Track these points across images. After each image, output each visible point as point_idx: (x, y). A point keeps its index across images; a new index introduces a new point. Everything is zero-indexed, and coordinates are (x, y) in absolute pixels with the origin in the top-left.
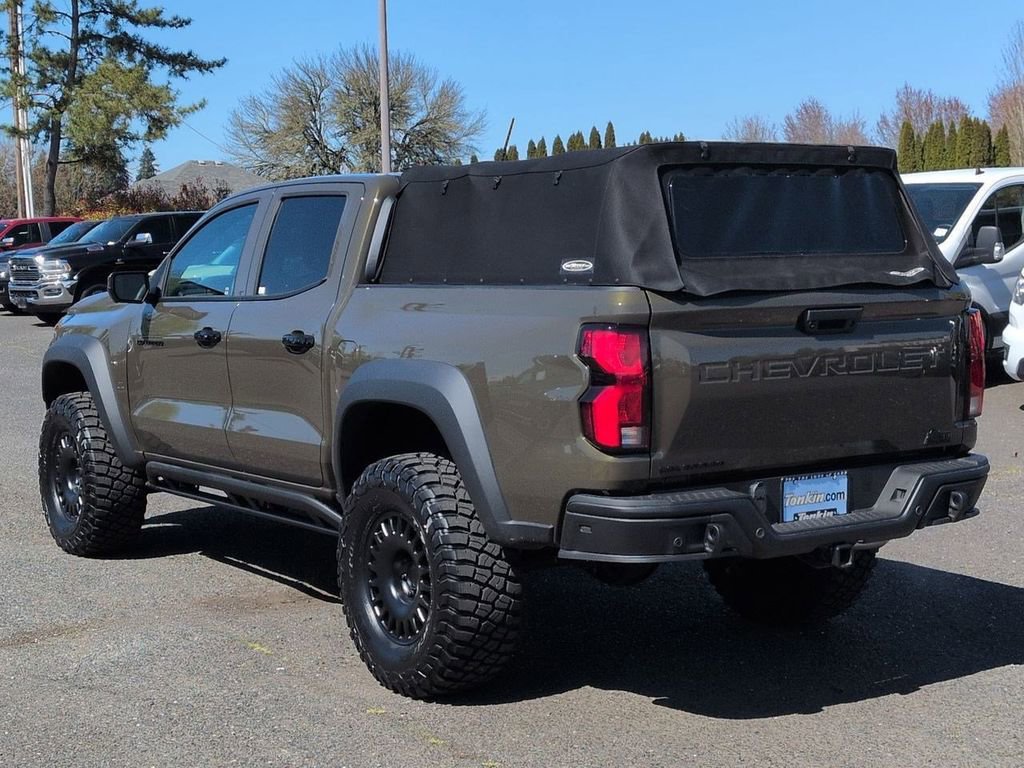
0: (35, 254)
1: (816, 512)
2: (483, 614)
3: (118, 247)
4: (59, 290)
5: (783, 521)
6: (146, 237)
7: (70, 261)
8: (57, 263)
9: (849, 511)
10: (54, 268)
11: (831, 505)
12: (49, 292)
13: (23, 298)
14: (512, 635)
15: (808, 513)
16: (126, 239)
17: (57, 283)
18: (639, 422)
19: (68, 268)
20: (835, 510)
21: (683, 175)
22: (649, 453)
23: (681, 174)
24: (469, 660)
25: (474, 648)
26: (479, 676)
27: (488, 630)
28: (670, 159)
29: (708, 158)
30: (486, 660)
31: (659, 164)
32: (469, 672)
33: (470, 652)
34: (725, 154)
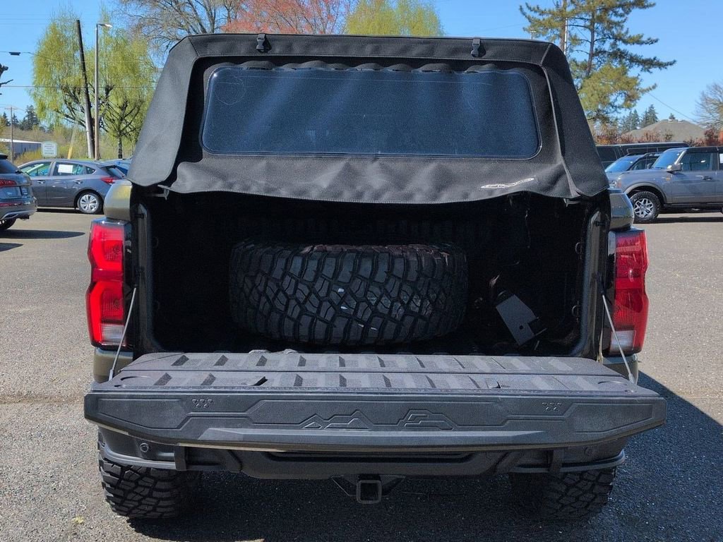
21: (231, 68)
23: (226, 67)
24: (124, 499)
25: (123, 490)
26: (149, 512)
27: (133, 478)
28: (215, 51)
29: (266, 51)
30: (143, 502)
31: (200, 56)
32: (134, 508)
33: (120, 493)
34: (289, 47)
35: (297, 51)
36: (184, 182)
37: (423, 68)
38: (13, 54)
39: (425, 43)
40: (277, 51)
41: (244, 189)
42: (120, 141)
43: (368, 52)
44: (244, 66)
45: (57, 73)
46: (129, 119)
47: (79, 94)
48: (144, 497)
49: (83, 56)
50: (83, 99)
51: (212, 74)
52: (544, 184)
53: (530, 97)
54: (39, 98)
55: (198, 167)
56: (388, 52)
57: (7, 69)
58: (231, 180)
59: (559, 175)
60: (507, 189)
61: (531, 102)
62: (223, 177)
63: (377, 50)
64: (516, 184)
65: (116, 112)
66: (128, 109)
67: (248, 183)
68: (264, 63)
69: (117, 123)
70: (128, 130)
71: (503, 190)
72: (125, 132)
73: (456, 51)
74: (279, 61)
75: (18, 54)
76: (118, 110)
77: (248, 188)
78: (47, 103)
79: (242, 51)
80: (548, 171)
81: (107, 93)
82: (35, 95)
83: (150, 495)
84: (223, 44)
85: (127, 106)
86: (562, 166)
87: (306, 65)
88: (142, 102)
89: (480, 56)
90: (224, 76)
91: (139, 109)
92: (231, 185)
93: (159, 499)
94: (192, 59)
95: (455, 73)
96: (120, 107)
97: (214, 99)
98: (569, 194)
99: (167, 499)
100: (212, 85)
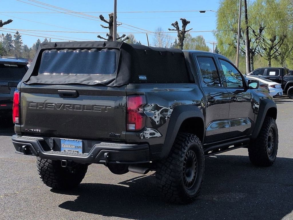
5: (60, 151)
9: (83, 152)
11: (77, 150)
15: (68, 152)
22: (20, 125)
29: (55, 47)
31: (42, 48)
34: (61, 45)
35: (63, 46)
38: (201, 12)
40: (58, 47)
42: (270, 62)
43: (79, 46)
45: (231, 21)
47: (243, 33)
49: (246, 10)
50: (244, 36)
54: (219, 37)
56: (83, 46)
57: (189, 22)
59: (114, 79)
65: (268, 43)
66: (276, 41)
68: (55, 50)
69: (268, 50)
74: (58, 49)
75: (204, 12)
76: (270, 42)
78: (224, 40)
81: (261, 32)
82: (217, 35)
84: (47, 45)
87: (64, 50)
95: (99, 51)
96: (270, 40)
98: (113, 85)
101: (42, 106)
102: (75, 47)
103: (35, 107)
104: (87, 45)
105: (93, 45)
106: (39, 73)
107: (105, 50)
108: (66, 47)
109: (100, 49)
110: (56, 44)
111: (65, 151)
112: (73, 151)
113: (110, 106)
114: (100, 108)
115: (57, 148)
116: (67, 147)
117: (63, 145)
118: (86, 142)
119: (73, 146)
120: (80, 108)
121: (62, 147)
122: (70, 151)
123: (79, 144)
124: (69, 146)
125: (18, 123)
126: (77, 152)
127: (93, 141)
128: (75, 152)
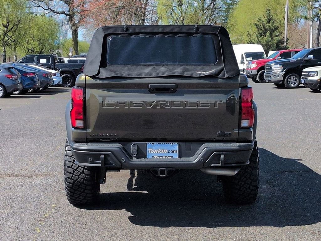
0: (272, 63)
1: (163, 156)
2: (75, 179)
3: (302, 60)
4: (278, 75)
5: (147, 158)
6: (311, 56)
7: (283, 65)
8: (278, 66)
9: (180, 157)
10: (277, 68)
11: (171, 154)
12: (275, 76)
13: (268, 78)
14: (88, 188)
15: (159, 157)
16: (304, 57)
17: (278, 73)
18: (82, 119)
19: (281, 67)
20: (173, 156)
21: (116, 37)
22: (86, 129)
23: (114, 37)
24: (74, 193)
25: (74, 189)
26: (83, 199)
27: (78, 185)
28: (110, 31)
29: (127, 31)
30: (81, 195)
31: (106, 33)
32: (77, 198)
33: (73, 191)
34: (135, 30)
35: (137, 31)
36: (102, 74)
37: (178, 35)
39: (179, 27)
40: (131, 31)
41: (121, 75)
43: (160, 30)
44: (120, 36)
46: (10, 34)
48: (82, 193)
51: (110, 39)
52: (217, 73)
53: (214, 44)
55: (106, 69)
56: (167, 31)
58: (117, 73)
59: (222, 70)
60: (205, 74)
61: (214, 46)
62: (114, 72)
63: (163, 30)
64: (208, 72)
67: (122, 73)
68: (126, 35)
69: (2, 37)
70: (10, 41)
71: (204, 74)
72: (7, 43)
73: (189, 29)
74: (131, 34)
77: (122, 75)
79: (119, 31)
80: (219, 68)
83: (84, 192)
84: (113, 29)
85: (9, 25)
86: (223, 67)
87: (140, 35)
88: (19, 21)
89: (197, 31)
90: (113, 39)
91: (17, 27)
92: (117, 74)
93: (87, 194)
94: (103, 34)
95: (190, 37)
96: (4, 26)
97: (111, 47)
98: (225, 76)
99: (90, 194)
100: (109, 42)
101: (124, 105)
102: (155, 31)
103: (113, 106)
104: (172, 30)
105: (181, 30)
106: (107, 64)
107: (199, 35)
108: (143, 31)
109: (191, 34)
110: (128, 28)
111: (154, 157)
112: (165, 156)
113: (222, 101)
114: (208, 104)
115: (142, 154)
116: (157, 152)
117: (150, 151)
118: (183, 144)
119: (165, 151)
120: (180, 105)
121: (149, 152)
122: (161, 156)
123: (174, 147)
124: (159, 151)
125: (83, 127)
126: (171, 156)
127: (192, 143)
128: (169, 157)
